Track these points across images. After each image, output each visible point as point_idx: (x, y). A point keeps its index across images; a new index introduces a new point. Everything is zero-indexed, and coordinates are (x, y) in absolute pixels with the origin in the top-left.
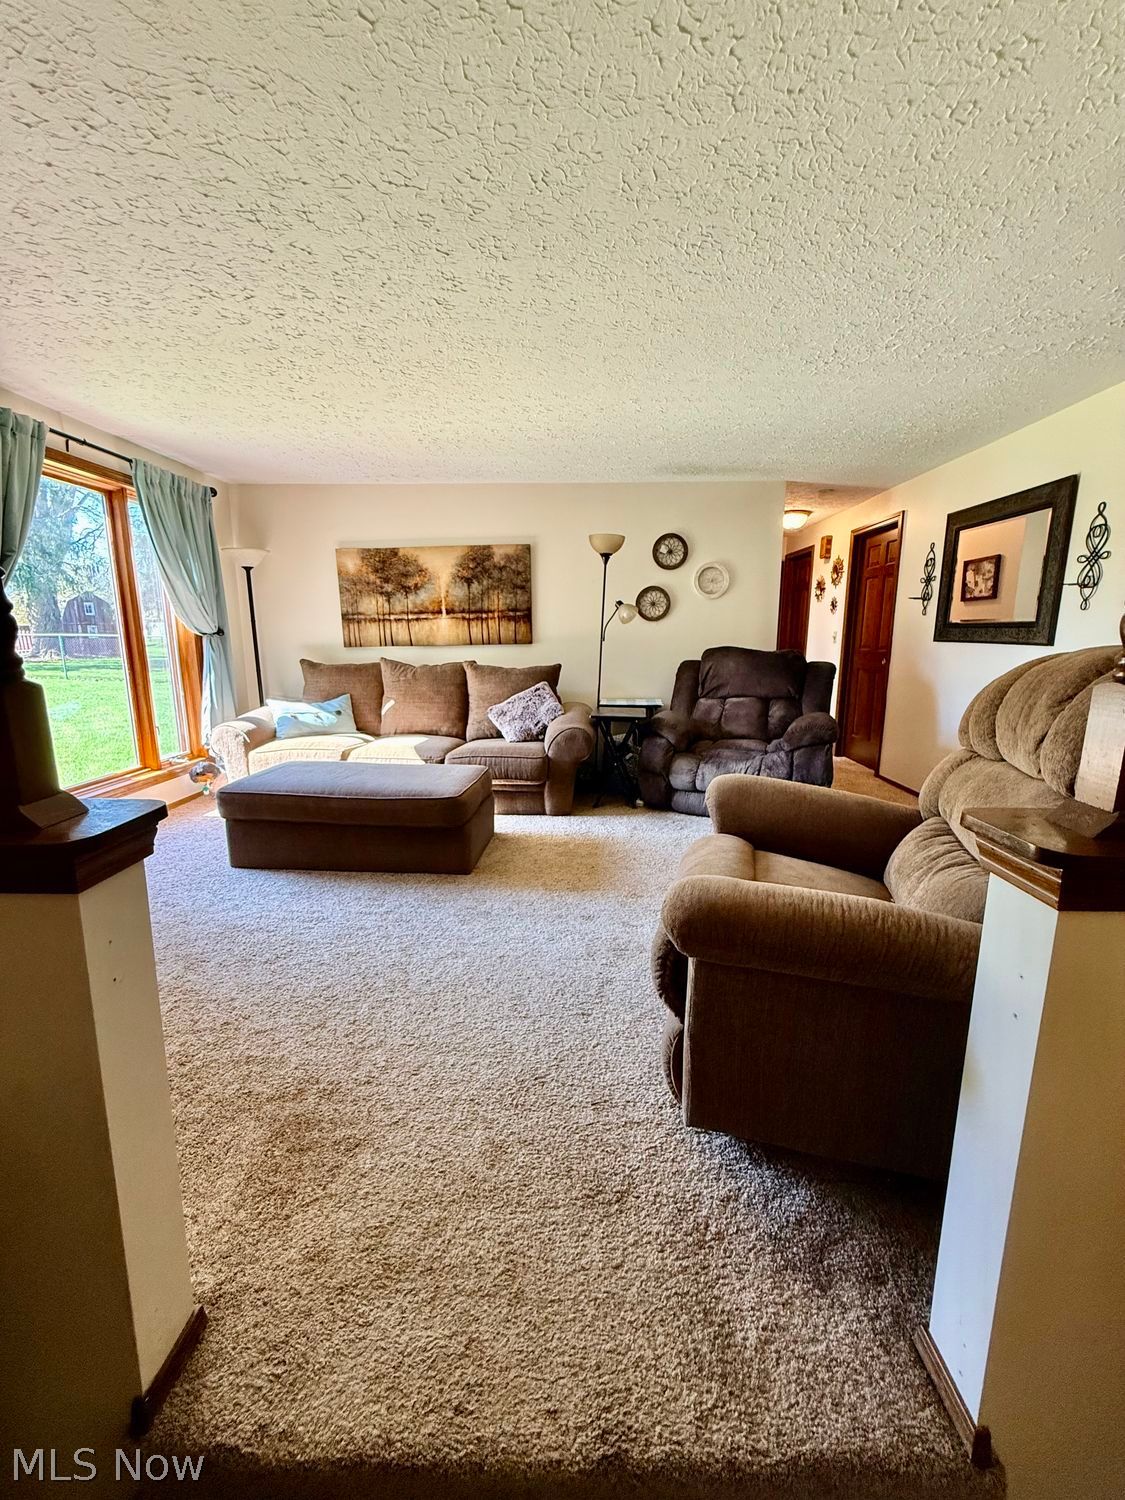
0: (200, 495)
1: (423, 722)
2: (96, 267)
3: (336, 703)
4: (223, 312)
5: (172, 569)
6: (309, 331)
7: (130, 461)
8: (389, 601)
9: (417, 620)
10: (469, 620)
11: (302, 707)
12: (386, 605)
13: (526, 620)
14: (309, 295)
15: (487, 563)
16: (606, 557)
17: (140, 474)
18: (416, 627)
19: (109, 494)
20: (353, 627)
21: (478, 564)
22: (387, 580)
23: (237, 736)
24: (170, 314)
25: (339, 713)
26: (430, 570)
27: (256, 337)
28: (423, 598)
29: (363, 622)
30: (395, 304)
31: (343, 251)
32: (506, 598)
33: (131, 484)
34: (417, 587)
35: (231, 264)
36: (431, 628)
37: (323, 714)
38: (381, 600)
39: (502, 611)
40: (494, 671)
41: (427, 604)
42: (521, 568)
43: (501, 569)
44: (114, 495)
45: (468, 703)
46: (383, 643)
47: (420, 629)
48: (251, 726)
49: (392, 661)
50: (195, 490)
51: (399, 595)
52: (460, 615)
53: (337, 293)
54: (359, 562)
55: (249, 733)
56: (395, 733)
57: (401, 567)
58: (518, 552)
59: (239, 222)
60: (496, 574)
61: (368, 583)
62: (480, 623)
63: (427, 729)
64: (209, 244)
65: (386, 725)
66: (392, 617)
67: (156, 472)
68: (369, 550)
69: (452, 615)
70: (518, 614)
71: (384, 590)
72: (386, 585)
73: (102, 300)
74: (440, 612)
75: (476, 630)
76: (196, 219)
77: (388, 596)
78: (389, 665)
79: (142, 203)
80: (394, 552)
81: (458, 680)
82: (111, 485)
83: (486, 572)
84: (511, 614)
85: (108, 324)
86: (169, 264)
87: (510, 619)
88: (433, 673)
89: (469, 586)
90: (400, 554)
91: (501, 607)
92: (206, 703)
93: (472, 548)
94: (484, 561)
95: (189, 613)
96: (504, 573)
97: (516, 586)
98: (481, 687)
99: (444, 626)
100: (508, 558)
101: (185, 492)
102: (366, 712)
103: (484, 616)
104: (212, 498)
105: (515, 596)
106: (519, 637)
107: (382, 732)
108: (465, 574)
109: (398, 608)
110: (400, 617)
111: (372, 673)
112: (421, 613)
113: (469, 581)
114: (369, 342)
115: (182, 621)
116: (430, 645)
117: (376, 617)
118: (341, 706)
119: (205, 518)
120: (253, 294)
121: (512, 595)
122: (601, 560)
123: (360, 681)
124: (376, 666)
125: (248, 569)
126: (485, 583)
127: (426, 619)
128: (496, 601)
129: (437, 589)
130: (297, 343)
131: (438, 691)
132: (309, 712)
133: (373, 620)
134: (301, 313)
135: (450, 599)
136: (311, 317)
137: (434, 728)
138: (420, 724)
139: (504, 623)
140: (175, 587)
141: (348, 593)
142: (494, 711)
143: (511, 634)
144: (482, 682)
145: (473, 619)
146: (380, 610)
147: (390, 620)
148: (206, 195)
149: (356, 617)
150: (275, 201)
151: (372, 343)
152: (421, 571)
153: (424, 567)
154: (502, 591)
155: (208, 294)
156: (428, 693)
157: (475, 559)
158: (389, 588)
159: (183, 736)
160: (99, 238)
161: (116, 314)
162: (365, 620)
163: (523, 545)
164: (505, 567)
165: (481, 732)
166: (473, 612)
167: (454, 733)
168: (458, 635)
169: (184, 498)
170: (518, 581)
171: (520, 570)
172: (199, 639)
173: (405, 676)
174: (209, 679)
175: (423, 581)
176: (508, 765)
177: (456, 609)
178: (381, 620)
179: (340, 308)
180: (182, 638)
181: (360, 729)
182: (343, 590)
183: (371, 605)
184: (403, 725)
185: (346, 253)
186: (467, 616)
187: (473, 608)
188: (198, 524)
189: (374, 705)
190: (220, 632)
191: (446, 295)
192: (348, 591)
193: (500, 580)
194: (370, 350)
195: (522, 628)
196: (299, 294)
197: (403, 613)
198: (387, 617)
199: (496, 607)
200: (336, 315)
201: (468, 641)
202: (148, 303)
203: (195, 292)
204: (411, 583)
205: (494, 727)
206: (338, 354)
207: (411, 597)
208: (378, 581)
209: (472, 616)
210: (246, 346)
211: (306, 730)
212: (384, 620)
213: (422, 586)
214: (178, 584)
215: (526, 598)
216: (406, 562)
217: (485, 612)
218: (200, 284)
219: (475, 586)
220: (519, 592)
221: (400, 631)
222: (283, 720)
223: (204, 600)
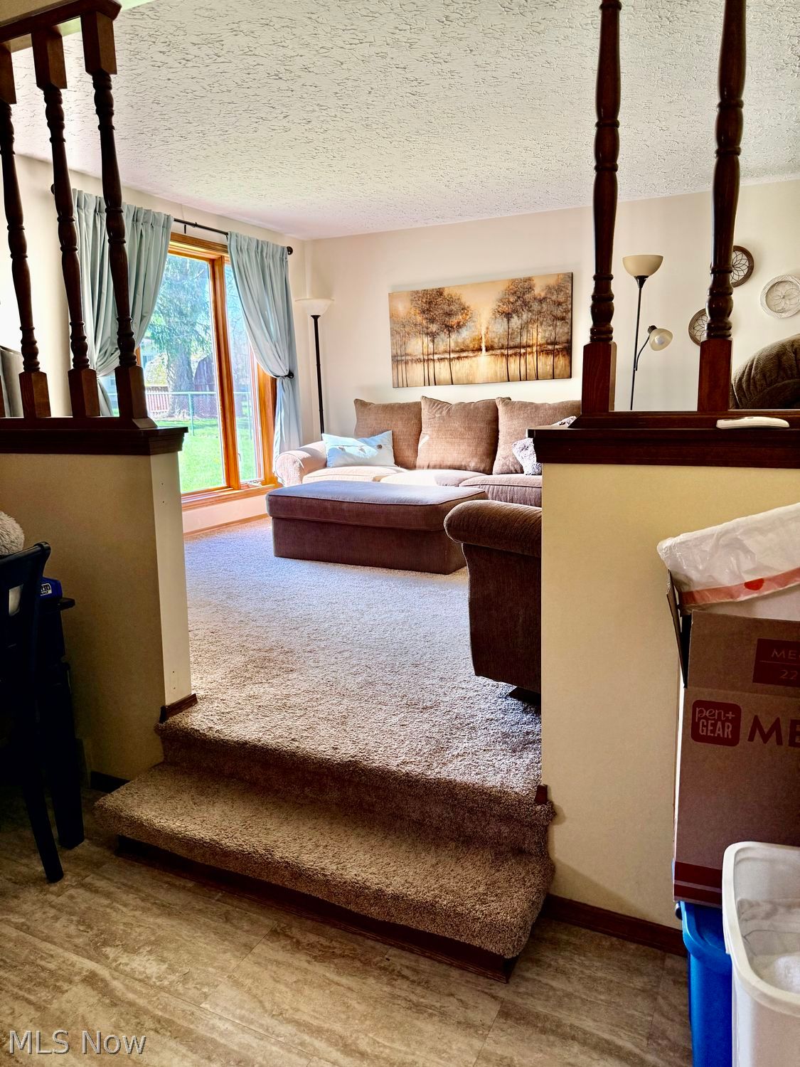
0: (278, 256)
1: (454, 456)
2: (196, 119)
3: (379, 439)
4: (273, 127)
5: (253, 320)
6: (330, 127)
7: (226, 234)
8: (433, 341)
9: (458, 358)
10: (507, 356)
11: (351, 441)
12: (431, 345)
13: (565, 353)
14: (324, 108)
15: (527, 296)
16: (641, 280)
17: (233, 244)
18: (457, 365)
19: (212, 262)
20: (402, 367)
21: (519, 297)
22: (432, 321)
23: (295, 462)
24: (240, 135)
25: (380, 447)
26: (472, 307)
27: (297, 138)
28: (465, 335)
29: (410, 363)
30: (383, 101)
31: (336, 81)
32: (545, 331)
33: (227, 252)
34: (459, 326)
35: (271, 102)
36: (471, 366)
37: (366, 448)
38: (427, 340)
39: (541, 345)
40: (524, 406)
41: (468, 342)
42: (561, 298)
43: (541, 301)
44: (216, 262)
45: (498, 439)
46: (427, 382)
47: (461, 368)
48: (306, 455)
49: (431, 400)
50: (275, 250)
51: (442, 335)
52: (498, 352)
53: (340, 103)
54: (408, 304)
55: (304, 460)
56: (428, 467)
57: (446, 307)
58: (560, 281)
59: (269, 81)
60: (536, 306)
61: (416, 325)
62: (518, 358)
63: (457, 464)
64: (256, 95)
65: (422, 459)
66: (436, 357)
67: (245, 240)
68: (417, 292)
69: (491, 352)
70: (557, 347)
71: (429, 330)
72: (431, 326)
73: (201, 135)
74: (480, 350)
75: (514, 365)
76: (246, 85)
77: (433, 336)
78: (428, 403)
79: (216, 85)
80: (440, 292)
81: (489, 416)
82: (213, 255)
83: (526, 305)
84: (550, 347)
85: (205, 146)
86: (235, 109)
87: (548, 353)
88: (467, 411)
89: (508, 321)
90: (445, 294)
91: (541, 341)
92: (277, 437)
93: (513, 281)
94: (524, 294)
95: (266, 359)
96: (544, 305)
97: (556, 318)
98: (510, 423)
99: (484, 363)
100: (549, 289)
101: (267, 254)
102: (404, 447)
103: (523, 351)
104: (288, 256)
105: (555, 329)
106: (557, 372)
107: (417, 464)
108: (506, 308)
109: (442, 347)
110: (443, 357)
111: (412, 413)
112: (463, 351)
113: (508, 316)
114: (374, 126)
115: (262, 366)
116: (470, 383)
117: (422, 357)
118: (382, 441)
119: (282, 274)
120: (288, 114)
121: (551, 328)
122: (636, 284)
123: (402, 419)
124: (418, 405)
125: (316, 318)
126: (525, 317)
127: (466, 357)
128: (535, 334)
129: (479, 326)
130: (325, 136)
131: (469, 427)
132: (353, 446)
133: (419, 361)
134: (322, 119)
135: (490, 335)
136: (328, 119)
137: (463, 464)
138: (450, 459)
139: (542, 358)
140: (256, 336)
141: (398, 336)
142: (517, 446)
143: (549, 368)
144: (511, 418)
145: (511, 355)
146: (425, 350)
147: (434, 360)
148: (249, 74)
149: (404, 358)
150: (287, 68)
151: (377, 126)
152: (464, 309)
153: (467, 305)
154: (541, 324)
155: (260, 120)
156: (460, 429)
157: (515, 293)
158: (434, 328)
159: (259, 465)
160: (196, 105)
161: (209, 140)
162: (412, 360)
163: (565, 274)
164: (545, 298)
165: (505, 467)
166: (511, 348)
167: (481, 469)
168: (496, 373)
169: (265, 260)
170: (559, 312)
171: (562, 300)
172: (274, 381)
173: (441, 413)
174: (280, 415)
175: (464, 319)
176: (514, 494)
177: (496, 346)
178: (427, 360)
179: (347, 110)
180: (261, 382)
181: (398, 463)
182: (394, 333)
183: (418, 345)
184: (435, 459)
185: (338, 82)
186: (505, 352)
187: (511, 344)
188: (277, 284)
189: (412, 441)
190: (291, 375)
191: (415, 89)
192: (398, 333)
193: (540, 312)
194: (377, 131)
195: (561, 361)
196: (317, 108)
197: (446, 352)
198: (431, 357)
199: (535, 341)
200: (347, 115)
201: (506, 378)
202: (227, 131)
203: (253, 120)
204: (454, 321)
205: (518, 463)
206: (356, 138)
207: (454, 336)
208: (424, 322)
209: (510, 352)
210: (293, 144)
211: (350, 460)
212: (428, 360)
213: (464, 325)
214: (258, 333)
215: (566, 330)
216: (450, 302)
217: (524, 347)
218: (254, 115)
219: (516, 322)
220: (559, 323)
221: (442, 370)
222: (332, 451)
223: (278, 347)
